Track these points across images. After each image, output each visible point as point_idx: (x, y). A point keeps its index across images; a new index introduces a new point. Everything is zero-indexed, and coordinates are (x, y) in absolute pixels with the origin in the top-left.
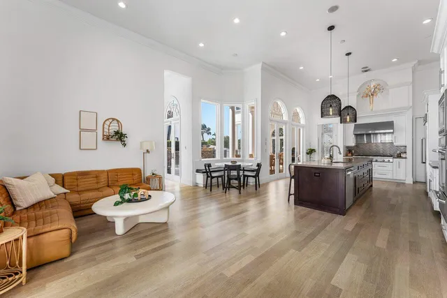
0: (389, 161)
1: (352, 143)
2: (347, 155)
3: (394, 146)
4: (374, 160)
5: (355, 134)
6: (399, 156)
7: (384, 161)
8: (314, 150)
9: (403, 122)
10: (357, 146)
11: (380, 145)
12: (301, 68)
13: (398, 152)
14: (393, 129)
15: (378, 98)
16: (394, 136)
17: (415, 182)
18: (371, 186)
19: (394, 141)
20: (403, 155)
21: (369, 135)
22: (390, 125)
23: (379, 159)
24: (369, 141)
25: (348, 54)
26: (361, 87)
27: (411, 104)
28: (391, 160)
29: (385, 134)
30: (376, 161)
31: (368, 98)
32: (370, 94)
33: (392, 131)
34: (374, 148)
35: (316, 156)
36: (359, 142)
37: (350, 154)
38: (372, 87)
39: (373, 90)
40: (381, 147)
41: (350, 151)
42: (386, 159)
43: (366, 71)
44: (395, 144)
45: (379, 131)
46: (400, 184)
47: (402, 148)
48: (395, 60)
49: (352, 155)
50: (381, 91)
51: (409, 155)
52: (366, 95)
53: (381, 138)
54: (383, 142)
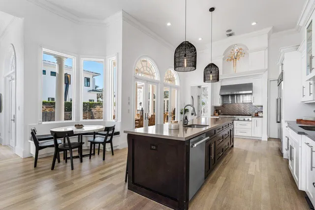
0: (248, 120)
1: (219, 103)
2: (214, 115)
3: (253, 106)
4: (237, 118)
5: (221, 95)
6: (257, 115)
7: (244, 120)
8: (187, 110)
9: (260, 84)
10: (223, 106)
11: (242, 105)
12: (169, 24)
13: (256, 112)
14: (252, 90)
15: (240, 62)
16: (252, 97)
17: (269, 139)
18: (233, 146)
19: (252, 102)
20: (260, 114)
21: (233, 96)
22: (249, 86)
23: (241, 118)
24: (233, 102)
25: (212, 10)
26: (226, 51)
27: (267, 67)
28: (250, 119)
29: (246, 94)
30: (238, 120)
31: (232, 60)
32: (233, 57)
33: (251, 92)
34: (237, 108)
36: (224, 103)
37: (217, 114)
38: (235, 51)
39: (236, 54)
40: (242, 107)
41: (217, 110)
42: (247, 118)
43: (230, 35)
44: (254, 104)
45: (240, 92)
46: (257, 141)
47: (259, 108)
48: (254, 24)
49: (219, 115)
50: (243, 55)
51: (265, 114)
52: (230, 59)
53: (243, 98)
54: (245, 102)
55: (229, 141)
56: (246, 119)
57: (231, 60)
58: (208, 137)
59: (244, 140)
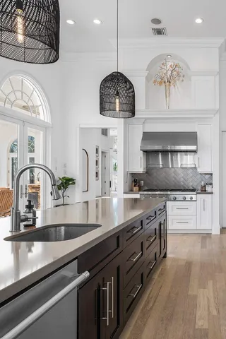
0: (191, 200)
1: (139, 167)
2: (131, 191)
3: (197, 174)
4: (172, 197)
5: (144, 151)
6: (204, 191)
7: (185, 200)
8: (72, 180)
10: (148, 171)
11: (180, 172)
13: (203, 184)
14: (196, 144)
15: (177, 90)
16: (197, 156)
19: (197, 166)
20: (209, 189)
21: (165, 152)
22: (191, 138)
23: (179, 195)
24: (166, 165)
26: (153, 64)
27: (218, 106)
28: (194, 197)
29: (186, 152)
30: (175, 200)
32: (166, 80)
33: (193, 148)
34: (181, 178)
35: (76, 195)
36: (151, 166)
37: (136, 189)
38: (168, 67)
39: (169, 73)
40: (181, 174)
41: (136, 182)
42: (189, 195)
43: (159, 32)
44: (199, 170)
45: (178, 148)
46: (206, 236)
47: (207, 177)
48: (199, 21)
49: (140, 190)
50: (182, 78)
51: (216, 188)
52: (159, 80)
53: (182, 159)
54: (184, 166)
55: (157, 250)
56: (188, 197)
57: (160, 83)
58: (86, 274)
59: (185, 237)
